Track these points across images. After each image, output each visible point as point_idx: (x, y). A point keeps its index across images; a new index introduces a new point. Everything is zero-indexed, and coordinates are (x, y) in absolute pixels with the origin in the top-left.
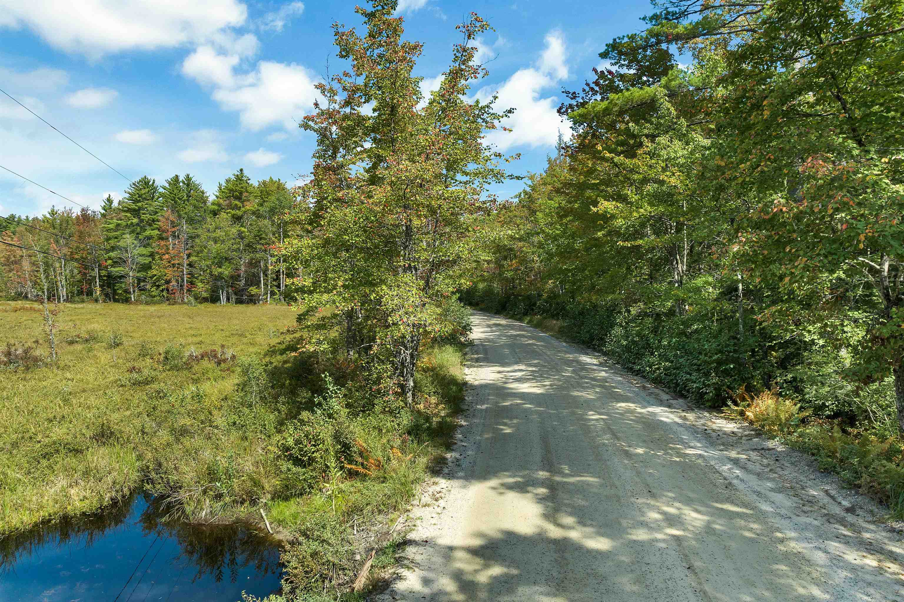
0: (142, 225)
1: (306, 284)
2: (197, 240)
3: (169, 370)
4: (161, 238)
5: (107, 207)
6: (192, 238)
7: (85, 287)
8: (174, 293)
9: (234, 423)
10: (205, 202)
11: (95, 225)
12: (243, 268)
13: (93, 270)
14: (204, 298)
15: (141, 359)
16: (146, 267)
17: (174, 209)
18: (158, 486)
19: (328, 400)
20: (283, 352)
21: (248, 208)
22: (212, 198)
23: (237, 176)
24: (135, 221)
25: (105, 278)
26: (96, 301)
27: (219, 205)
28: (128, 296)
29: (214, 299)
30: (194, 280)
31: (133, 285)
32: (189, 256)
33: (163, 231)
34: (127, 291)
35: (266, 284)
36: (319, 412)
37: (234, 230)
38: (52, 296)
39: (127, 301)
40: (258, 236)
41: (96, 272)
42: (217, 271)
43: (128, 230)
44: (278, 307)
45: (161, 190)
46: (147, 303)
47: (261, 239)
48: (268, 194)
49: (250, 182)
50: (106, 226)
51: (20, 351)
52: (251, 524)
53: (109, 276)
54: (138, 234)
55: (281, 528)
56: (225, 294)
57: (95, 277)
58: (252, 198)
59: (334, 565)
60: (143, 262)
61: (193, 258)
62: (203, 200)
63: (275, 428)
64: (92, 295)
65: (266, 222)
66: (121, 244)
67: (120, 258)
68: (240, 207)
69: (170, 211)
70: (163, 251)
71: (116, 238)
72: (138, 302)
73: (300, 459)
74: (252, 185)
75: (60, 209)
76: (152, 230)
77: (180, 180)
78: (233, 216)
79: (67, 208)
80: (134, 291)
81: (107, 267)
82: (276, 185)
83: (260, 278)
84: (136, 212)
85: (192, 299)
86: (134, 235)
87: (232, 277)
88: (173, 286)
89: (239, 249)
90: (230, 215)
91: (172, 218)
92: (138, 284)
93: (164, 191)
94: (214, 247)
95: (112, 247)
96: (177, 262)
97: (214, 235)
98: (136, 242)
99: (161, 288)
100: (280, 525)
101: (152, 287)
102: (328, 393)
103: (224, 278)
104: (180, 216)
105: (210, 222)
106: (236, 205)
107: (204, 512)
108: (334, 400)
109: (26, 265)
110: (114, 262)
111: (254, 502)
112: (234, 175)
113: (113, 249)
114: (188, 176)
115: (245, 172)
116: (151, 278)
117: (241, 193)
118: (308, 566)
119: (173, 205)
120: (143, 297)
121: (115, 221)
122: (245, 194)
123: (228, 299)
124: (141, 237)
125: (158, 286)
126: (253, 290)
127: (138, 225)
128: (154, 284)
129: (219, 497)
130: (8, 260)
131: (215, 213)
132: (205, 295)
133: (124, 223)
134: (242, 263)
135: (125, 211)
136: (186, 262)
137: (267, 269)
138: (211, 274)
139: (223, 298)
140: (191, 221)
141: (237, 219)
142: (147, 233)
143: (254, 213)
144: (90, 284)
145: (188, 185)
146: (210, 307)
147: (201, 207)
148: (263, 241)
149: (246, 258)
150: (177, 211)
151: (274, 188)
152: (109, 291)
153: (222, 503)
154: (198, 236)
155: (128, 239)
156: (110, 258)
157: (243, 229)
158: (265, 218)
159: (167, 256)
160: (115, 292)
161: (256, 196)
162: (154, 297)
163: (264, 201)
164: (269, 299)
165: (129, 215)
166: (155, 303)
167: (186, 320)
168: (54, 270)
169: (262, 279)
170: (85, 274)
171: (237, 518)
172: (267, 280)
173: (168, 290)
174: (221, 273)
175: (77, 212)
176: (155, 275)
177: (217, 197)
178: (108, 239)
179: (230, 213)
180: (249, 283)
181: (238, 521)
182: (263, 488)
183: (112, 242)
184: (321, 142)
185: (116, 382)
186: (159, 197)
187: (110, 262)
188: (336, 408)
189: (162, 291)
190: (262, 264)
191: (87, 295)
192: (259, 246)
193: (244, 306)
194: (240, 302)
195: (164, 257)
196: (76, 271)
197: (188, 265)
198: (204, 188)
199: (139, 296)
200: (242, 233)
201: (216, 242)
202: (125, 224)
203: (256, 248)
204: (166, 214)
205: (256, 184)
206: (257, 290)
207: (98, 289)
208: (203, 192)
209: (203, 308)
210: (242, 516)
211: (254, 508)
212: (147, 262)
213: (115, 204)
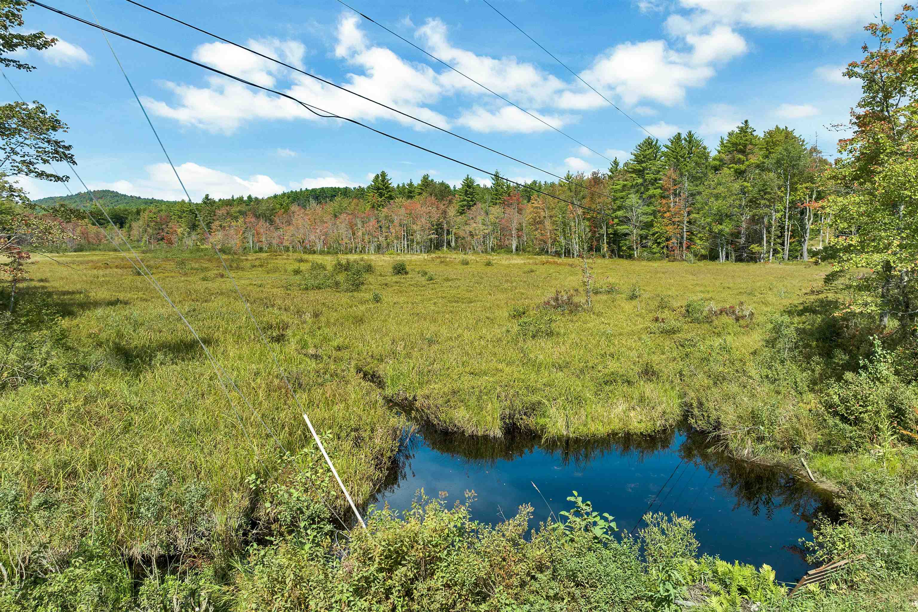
0: (646, 185)
1: (853, 243)
2: (698, 197)
3: (691, 323)
4: (663, 197)
5: (614, 169)
6: (692, 195)
7: (595, 243)
8: (674, 251)
9: (767, 376)
10: (706, 159)
11: (604, 186)
12: (744, 225)
13: (601, 228)
14: (702, 255)
15: (660, 310)
16: (649, 225)
17: (677, 167)
18: (700, 422)
19: (876, 363)
20: (801, 313)
21: (752, 161)
22: (713, 154)
23: (742, 128)
24: (640, 181)
25: (611, 236)
26: (604, 256)
27: (721, 160)
28: (632, 252)
29: (713, 256)
30: (693, 237)
31: (636, 243)
32: (689, 213)
33: (666, 190)
34: (630, 248)
35: (768, 242)
36: (864, 374)
37: (736, 186)
38: (568, 253)
39: (630, 257)
40: (763, 191)
41: (603, 231)
42: (717, 228)
43: (633, 190)
44: (781, 266)
45: (664, 149)
46: (649, 260)
47: (765, 194)
48: (775, 144)
49: (755, 134)
50: (614, 187)
51: (565, 298)
52: (792, 469)
53: (615, 234)
54: (641, 193)
55: (824, 479)
56: (724, 253)
57: (603, 235)
58: (756, 150)
59: (895, 519)
60: (646, 220)
61: (693, 216)
62: (705, 155)
63: (808, 387)
64: (600, 251)
65: (772, 175)
66: (628, 202)
67: (626, 217)
68: (744, 161)
69: (672, 169)
70: (665, 209)
71: (622, 198)
72: (641, 258)
73: (846, 417)
74: (757, 136)
75: (574, 173)
76: (655, 189)
77: (683, 137)
78: (736, 171)
79: (580, 173)
80: (637, 248)
81: (613, 225)
82: (783, 134)
83: (762, 235)
84: (640, 173)
85: (691, 256)
86: (638, 195)
87: (732, 234)
88: (673, 243)
89: (740, 205)
90: (732, 170)
91: (674, 176)
92: (641, 241)
93: (666, 150)
94: (716, 205)
95: (618, 207)
96: (677, 219)
97: (716, 191)
98: (640, 201)
99: (662, 245)
100: (823, 476)
101: (653, 244)
102: (876, 357)
103: (724, 235)
104: (681, 175)
105: (713, 178)
106: (740, 159)
107: (747, 451)
108: (882, 364)
109: (548, 223)
110: (619, 221)
111: (795, 451)
112: (738, 127)
113: (620, 208)
114: (690, 133)
115: (750, 124)
116: (653, 234)
117: (745, 146)
118: (867, 514)
119: (675, 163)
120: (645, 253)
121: (621, 182)
122: (750, 147)
123: (727, 257)
124: (644, 196)
125: (659, 244)
126: (755, 248)
127: (642, 184)
128: (656, 242)
129: (760, 439)
130: (535, 220)
131: (716, 169)
132: (703, 252)
133: (629, 184)
134: (743, 219)
135: (630, 172)
136: (686, 219)
137: (770, 225)
138: (710, 231)
139: (722, 255)
140: (693, 178)
141: (740, 174)
142: (651, 192)
143: (758, 166)
144: (598, 241)
145: (690, 142)
146: (710, 265)
147: (703, 164)
148: (767, 196)
149: (748, 215)
150: (680, 170)
151: (781, 138)
152: (615, 247)
153: (763, 445)
154: (699, 193)
155: (633, 199)
156: (616, 217)
157: (746, 184)
158: (769, 170)
159: (668, 214)
160: (619, 248)
161: (761, 148)
162: (655, 253)
163: (770, 153)
164: (771, 258)
165: (634, 175)
166: (655, 260)
167: (691, 277)
168: (570, 229)
169: (765, 236)
170: (595, 232)
171: (778, 462)
172: (770, 238)
173: (667, 247)
174: (721, 231)
175: (588, 175)
176: (657, 233)
177: (719, 152)
178: (615, 199)
179: (732, 167)
180: (750, 240)
181: (778, 464)
182: (805, 439)
183: (618, 203)
184: (868, 88)
185: (646, 328)
186: (662, 157)
187: (616, 221)
188: (885, 372)
189: (663, 248)
190: (766, 220)
191: (596, 251)
192: (763, 202)
193: (743, 264)
194: (739, 259)
195: (665, 215)
196: (588, 230)
197: (688, 222)
198: (705, 143)
199: (641, 252)
200: (745, 187)
201: (717, 200)
202: (631, 184)
203: (760, 204)
204: (669, 173)
205: (761, 135)
206: (759, 248)
207: (605, 246)
208: (705, 148)
209: (702, 265)
210: (783, 461)
211: (795, 456)
212: (649, 220)
213: (621, 166)
